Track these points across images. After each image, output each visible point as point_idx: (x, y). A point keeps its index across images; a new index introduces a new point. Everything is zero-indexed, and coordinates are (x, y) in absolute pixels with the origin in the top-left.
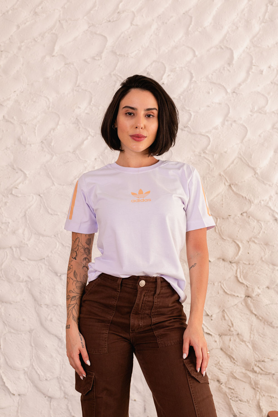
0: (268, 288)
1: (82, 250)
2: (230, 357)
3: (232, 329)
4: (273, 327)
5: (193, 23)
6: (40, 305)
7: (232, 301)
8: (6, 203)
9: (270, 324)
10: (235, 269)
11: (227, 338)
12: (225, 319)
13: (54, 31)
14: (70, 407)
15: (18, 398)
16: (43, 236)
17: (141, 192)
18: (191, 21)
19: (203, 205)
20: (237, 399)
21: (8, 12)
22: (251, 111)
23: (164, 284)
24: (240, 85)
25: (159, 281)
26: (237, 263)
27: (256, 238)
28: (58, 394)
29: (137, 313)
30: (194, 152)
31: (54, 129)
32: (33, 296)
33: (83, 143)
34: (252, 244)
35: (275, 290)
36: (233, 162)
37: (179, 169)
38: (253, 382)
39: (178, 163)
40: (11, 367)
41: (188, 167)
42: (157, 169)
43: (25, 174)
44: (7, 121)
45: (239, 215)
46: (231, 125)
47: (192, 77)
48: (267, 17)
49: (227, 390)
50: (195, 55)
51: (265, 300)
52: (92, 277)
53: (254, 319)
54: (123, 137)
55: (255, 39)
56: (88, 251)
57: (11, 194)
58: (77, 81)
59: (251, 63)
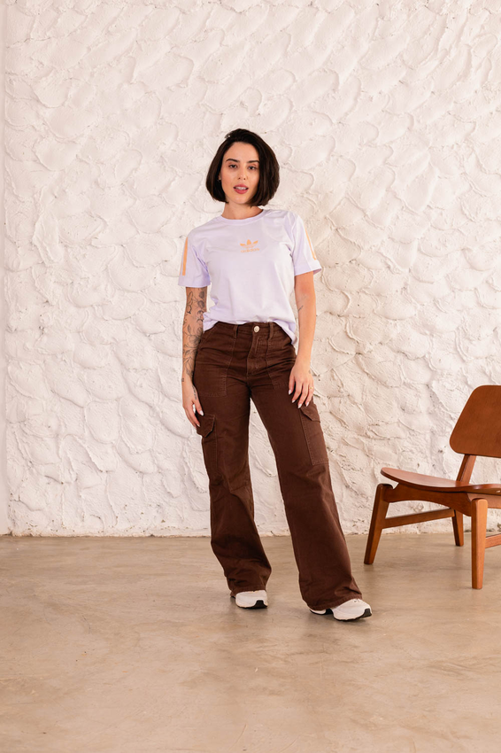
0: (381, 343)
1: (196, 304)
2: (341, 421)
3: (342, 390)
4: (387, 387)
5: (292, 43)
6: (128, 370)
7: (342, 359)
8: (84, 256)
9: (384, 384)
10: (344, 324)
11: (336, 400)
12: (334, 379)
13: (131, 54)
14: (165, 483)
15: (106, 475)
16: (128, 291)
17: (249, 242)
18: (290, 41)
19: (307, 250)
20: (349, 468)
21: (75, 31)
22: (360, 145)
23: (276, 328)
24: (346, 114)
25: (272, 326)
26: (347, 317)
27: (367, 288)
28: (152, 469)
29: (253, 357)
30: (296, 192)
31: (136, 170)
32: (120, 360)
33: (169, 185)
34: (362, 295)
35: (389, 346)
36: (339, 204)
37: (283, 217)
38: (366, 448)
39: (281, 211)
40: (97, 441)
41: (291, 214)
42: (262, 218)
43: (105, 222)
44: (81, 161)
45: (348, 263)
46: (337, 160)
47: (292, 106)
48: (377, 33)
49: (338, 458)
50: (294, 80)
51: (378, 358)
52: (208, 326)
53: (366, 378)
54: (228, 189)
55: (364, 60)
56: (203, 304)
57: (90, 245)
58: (160, 112)
59: (359, 88)
